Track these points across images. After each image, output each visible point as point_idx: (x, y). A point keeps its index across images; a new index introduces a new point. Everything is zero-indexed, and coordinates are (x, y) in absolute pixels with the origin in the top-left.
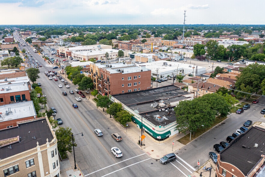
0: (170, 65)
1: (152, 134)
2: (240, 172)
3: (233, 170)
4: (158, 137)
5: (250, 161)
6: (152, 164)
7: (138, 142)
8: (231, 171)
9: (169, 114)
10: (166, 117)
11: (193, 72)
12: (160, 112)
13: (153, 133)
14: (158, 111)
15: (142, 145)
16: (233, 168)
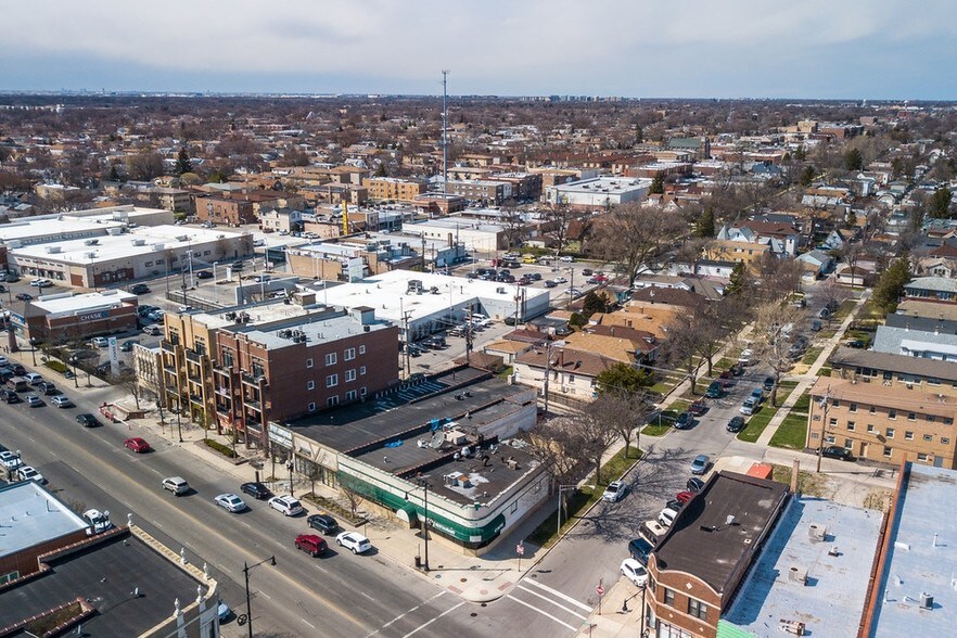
0: (435, 291)
1: (452, 532)
2: (705, 587)
3: (689, 586)
4: (473, 539)
5: (722, 558)
6: (474, 615)
7: (414, 561)
8: (684, 589)
9: (485, 465)
10: (481, 475)
11: (516, 313)
12: (458, 460)
13: (454, 529)
14: (450, 459)
15: (428, 570)
16: (688, 580)
